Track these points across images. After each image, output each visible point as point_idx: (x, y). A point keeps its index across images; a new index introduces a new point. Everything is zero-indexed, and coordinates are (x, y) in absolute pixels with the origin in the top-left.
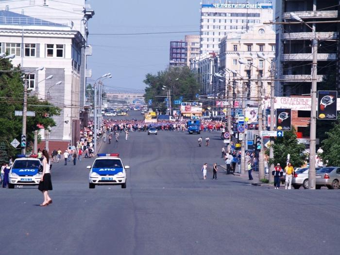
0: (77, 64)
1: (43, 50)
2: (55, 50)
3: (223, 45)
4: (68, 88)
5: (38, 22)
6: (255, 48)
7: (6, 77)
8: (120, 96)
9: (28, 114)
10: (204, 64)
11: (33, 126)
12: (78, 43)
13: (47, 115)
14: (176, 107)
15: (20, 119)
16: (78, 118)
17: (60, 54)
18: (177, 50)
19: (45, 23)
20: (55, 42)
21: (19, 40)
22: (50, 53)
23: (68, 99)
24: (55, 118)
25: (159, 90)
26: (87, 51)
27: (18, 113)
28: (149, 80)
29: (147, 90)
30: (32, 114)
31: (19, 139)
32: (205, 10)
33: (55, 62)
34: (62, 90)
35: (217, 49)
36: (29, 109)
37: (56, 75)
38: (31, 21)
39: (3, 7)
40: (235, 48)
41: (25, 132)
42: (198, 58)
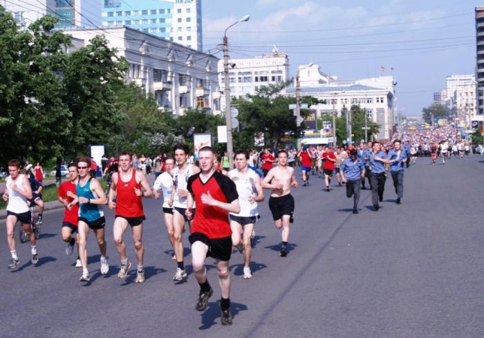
0: (390, 106)
1: (375, 100)
2: (380, 100)
3: (455, 93)
4: (386, 116)
6: (469, 94)
7: (358, 114)
8: (413, 118)
9: (366, 128)
10: (448, 103)
11: (370, 134)
12: (390, 96)
13: (376, 128)
14: (437, 121)
15: (364, 131)
16: (391, 128)
17: (382, 101)
18: (437, 96)
20: (380, 97)
21: (364, 97)
22: (378, 101)
23: (386, 120)
24: (379, 130)
25: (428, 115)
26: (395, 99)
27: (363, 128)
28: (425, 110)
29: (424, 115)
30: (369, 128)
31: (364, 139)
32: (447, 78)
33: (380, 105)
34: (383, 117)
35: (453, 95)
36: (368, 126)
37: (380, 111)
38: (369, 88)
39: (357, 83)
40: (461, 94)
41: (366, 136)
42: (445, 100)
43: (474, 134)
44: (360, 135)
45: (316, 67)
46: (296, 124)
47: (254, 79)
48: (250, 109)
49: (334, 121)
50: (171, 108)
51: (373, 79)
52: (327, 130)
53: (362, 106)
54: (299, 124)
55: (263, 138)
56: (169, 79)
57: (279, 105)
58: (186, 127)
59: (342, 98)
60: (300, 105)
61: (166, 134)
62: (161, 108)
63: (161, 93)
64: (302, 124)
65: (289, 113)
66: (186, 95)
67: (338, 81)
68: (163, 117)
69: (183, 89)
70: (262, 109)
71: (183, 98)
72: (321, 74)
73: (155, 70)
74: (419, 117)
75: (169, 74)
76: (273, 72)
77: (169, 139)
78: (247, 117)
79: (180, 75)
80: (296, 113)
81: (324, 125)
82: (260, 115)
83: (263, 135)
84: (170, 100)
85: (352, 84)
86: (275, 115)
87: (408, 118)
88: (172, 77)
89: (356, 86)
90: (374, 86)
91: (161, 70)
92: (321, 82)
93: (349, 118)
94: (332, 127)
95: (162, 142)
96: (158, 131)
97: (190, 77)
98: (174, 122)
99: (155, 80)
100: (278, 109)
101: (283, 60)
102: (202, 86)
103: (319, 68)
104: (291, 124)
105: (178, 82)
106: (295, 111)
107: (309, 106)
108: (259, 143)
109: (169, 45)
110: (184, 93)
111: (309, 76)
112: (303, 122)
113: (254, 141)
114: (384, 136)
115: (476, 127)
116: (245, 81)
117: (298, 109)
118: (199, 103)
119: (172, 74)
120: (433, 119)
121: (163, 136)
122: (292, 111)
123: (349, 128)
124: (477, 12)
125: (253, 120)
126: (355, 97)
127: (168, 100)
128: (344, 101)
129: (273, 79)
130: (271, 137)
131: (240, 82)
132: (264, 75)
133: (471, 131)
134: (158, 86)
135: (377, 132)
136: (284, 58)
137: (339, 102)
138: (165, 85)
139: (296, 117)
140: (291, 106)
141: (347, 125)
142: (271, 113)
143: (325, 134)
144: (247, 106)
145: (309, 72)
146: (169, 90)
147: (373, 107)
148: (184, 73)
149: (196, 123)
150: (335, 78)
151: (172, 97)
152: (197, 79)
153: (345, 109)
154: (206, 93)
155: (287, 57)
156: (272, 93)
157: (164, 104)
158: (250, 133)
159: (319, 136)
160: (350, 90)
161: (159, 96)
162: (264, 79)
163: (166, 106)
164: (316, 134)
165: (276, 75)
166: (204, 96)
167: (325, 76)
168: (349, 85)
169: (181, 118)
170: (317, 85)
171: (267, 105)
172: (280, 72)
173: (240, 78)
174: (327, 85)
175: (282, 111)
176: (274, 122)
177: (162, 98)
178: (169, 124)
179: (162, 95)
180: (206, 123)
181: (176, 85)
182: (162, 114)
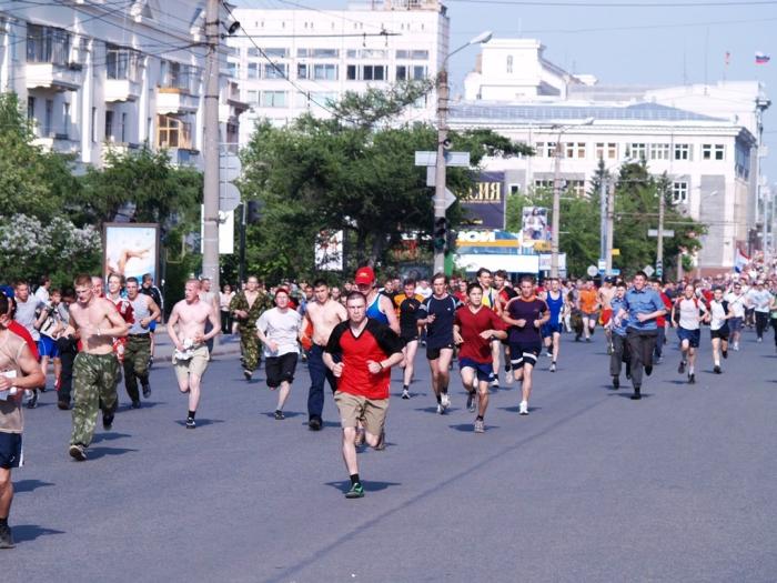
0: (743, 170)
1: (698, 152)
2: (713, 151)
4: (730, 200)
5: (692, 116)
7: (640, 188)
9: (662, 234)
11: (672, 250)
12: (744, 142)
13: (692, 234)
15: (653, 240)
16: (744, 237)
17: (719, 156)
19: (701, 118)
20: (713, 142)
21: (666, 140)
22: (707, 155)
23: (729, 213)
24: (699, 238)
26: (761, 152)
27: (652, 233)
30: (671, 234)
31: (654, 265)
33: (713, 167)
34: (721, 204)
36: (667, 227)
37: (713, 184)
38: (683, 115)
39: (648, 98)
41: (660, 257)
44: (641, 254)
45: (531, 45)
46: (432, 211)
47: (343, 72)
48: (299, 159)
49: (556, 206)
50: (78, 142)
51: (698, 89)
52: (535, 234)
53: (655, 168)
54: (440, 212)
55: (340, 247)
56: (74, 57)
57: (385, 152)
58: (109, 201)
59: (600, 139)
60: (446, 154)
61: (46, 221)
62: (46, 144)
63: (48, 99)
64: (451, 210)
65: (416, 177)
66: (123, 108)
67: (598, 88)
68: (41, 169)
69: (116, 90)
70: (335, 162)
71: (113, 116)
72: (547, 66)
73: (32, 28)
75: (76, 41)
76: (401, 54)
77: (55, 235)
78: (289, 182)
79: (109, 45)
80: (435, 179)
81: (525, 219)
82: (329, 178)
83: (339, 235)
84: (74, 120)
85: (633, 102)
86: (371, 181)
88: (83, 50)
89: (643, 107)
90: (696, 110)
91: (51, 29)
92: (544, 89)
93: (609, 202)
94: (550, 223)
95: (33, 244)
96: (22, 210)
97: (141, 55)
98: (77, 185)
99: (30, 57)
101: (431, 19)
102: (175, 83)
103: (540, 50)
105: (102, 66)
106: (430, 173)
107: (475, 161)
108: (326, 260)
110: (118, 102)
111: (510, 70)
112: (455, 205)
113: (312, 255)
114: (720, 258)
116: (317, 77)
117: (442, 168)
118: (163, 135)
119: (85, 40)
121: (38, 224)
122: (423, 171)
123: (608, 230)
125: (308, 193)
126: (639, 140)
127: (67, 117)
128: (606, 149)
129: (401, 72)
130: (360, 245)
131: (302, 77)
132: (373, 62)
134: (40, 74)
135: (693, 245)
136: (435, 16)
137: (591, 150)
138: (61, 76)
139: (433, 190)
140: (421, 158)
141: (603, 222)
142: (361, 173)
143: (530, 243)
144: (293, 149)
145: (510, 61)
146: (73, 88)
147: (693, 170)
148: (121, 43)
149: (139, 192)
150: (588, 80)
151: (80, 110)
152: (163, 62)
153: (602, 172)
154: (188, 104)
155: (444, 9)
156: (380, 114)
157: (57, 128)
158: (302, 230)
159: (514, 251)
160: (628, 117)
161: (40, 106)
162: (373, 73)
163: (61, 138)
164: (504, 243)
165: (408, 63)
166: (180, 114)
167: (559, 72)
168: (626, 104)
169: (94, 175)
170: (532, 98)
171: (352, 151)
172: (423, 54)
173: (302, 67)
174: (558, 102)
175: (394, 168)
176: (368, 202)
177: (49, 111)
178: (57, 191)
179: (49, 104)
180: (170, 195)
181: (95, 75)
182: (41, 159)
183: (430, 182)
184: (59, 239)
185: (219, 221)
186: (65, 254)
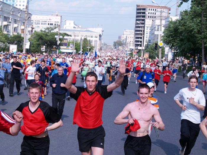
0: (100, 39)
1: (94, 37)
2: (96, 37)
6: (132, 38)
7: (86, 41)
8: (110, 45)
9: (89, 47)
10: (123, 40)
11: (90, 50)
12: (100, 36)
13: (93, 48)
14: (118, 47)
15: (88, 48)
16: (100, 48)
17: (97, 37)
18: (120, 37)
20: (96, 36)
21: (90, 35)
22: (95, 37)
23: (98, 45)
25: (115, 44)
26: (102, 37)
27: (87, 47)
28: (114, 42)
30: (90, 48)
32: (124, 31)
33: (96, 39)
34: (97, 44)
35: (125, 38)
37: (96, 41)
38: (92, 32)
39: (88, 29)
40: (128, 37)
41: (88, 51)
42: (123, 39)
43: (130, 54)
44: (86, 50)
46: (57, 44)
47: (47, 24)
48: (39, 36)
49: (74, 43)
50: (10, 32)
51: (95, 28)
52: (71, 47)
53: (88, 39)
54: (58, 44)
55: (44, 48)
56: (10, 21)
57: (51, 35)
58: (13, 41)
59: (81, 34)
60: (59, 36)
61: (4, 43)
62: (5, 33)
63: (6, 26)
67: (81, 28)
68: (4, 36)
69: (16, 25)
70: (44, 37)
71: (15, 29)
72: (75, 24)
73: (5, 17)
74: (112, 45)
75: (10, 19)
76: (55, 22)
77: (5, 45)
78: (38, 39)
79: (15, 19)
80: (58, 39)
81: (70, 45)
82: (43, 39)
83: (44, 46)
84: (10, 29)
85: (86, 30)
87: (108, 45)
88: (11, 20)
89: (87, 30)
90: (94, 31)
91: (7, 17)
92: (74, 27)
93: (82, 43)
94: (74, 45)
95: (2, 46)
96: (1, 41)
97: (19, 21)
98: (9, 38)
99: (4, 21)
100: (50, 37)
101: (60, 17)
102: (24, 25)
103: (74, 22)
104: (55, 44)
105: (14, 22)
106: (57, 39)
107: (63, 37)
108: (42, 50)
109: (11, 7)
110: (16, 27)
111: (70, 25)
112: (60, 43)
113: (41, 49)
115: (131, 51)
116: (44, 25)
117: (59, 38)
118: (22, 32)
120: (117, 46)
121: (3, 44)
122: (56, 38)
123: (81, 47)
124: (137, 6)
125: (40, 41)
126: (86, 35)
128: (82, 36)
129: (55, 24)
130: (47, 48)
131: (42, 24)
133: (129, 53)
134: (5, 23)
137: (80, 36)
138: (8, 23)
139: (57, 41)
140: (56, 36)
142: (48, 38)
143: (71, 48)
144: (38, 34)
145: (70, 23)
146: (10, 25)
147: (93, 39)
148: (17, 19)
149: (17, 40)
150: (80, 26)
151: (11, 28)
152: (22, 22)
153: (81, 39)
156: (51, 30)
157: (7, 30)
158: (39, 46)
159: (69, 49)
160: (85, 32)
161: (5, 27)
162: (52, 24)
163: (8, 32)
164: (67, 48)
165: (56, 23)
166: (24, 29)
167: (76, 25)
168: (85, 30)
169: (11, 37)
170: (73, 29)
171: (46, 35)
172: (58, 22)
173: (42, 23)
174: (76, 29)
175: (52, 38)
176: (48, 42)
177: (6, 28)
178: (6, 39)
179: (6, 27)
180: (21, 40)
181: (13, 23)
182: (4, 35)
183: (57, 40)
184: (6, 46)
185: (26, 45)
186: (6, 48)
